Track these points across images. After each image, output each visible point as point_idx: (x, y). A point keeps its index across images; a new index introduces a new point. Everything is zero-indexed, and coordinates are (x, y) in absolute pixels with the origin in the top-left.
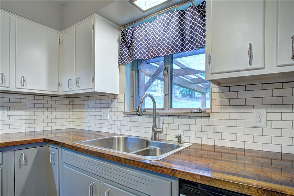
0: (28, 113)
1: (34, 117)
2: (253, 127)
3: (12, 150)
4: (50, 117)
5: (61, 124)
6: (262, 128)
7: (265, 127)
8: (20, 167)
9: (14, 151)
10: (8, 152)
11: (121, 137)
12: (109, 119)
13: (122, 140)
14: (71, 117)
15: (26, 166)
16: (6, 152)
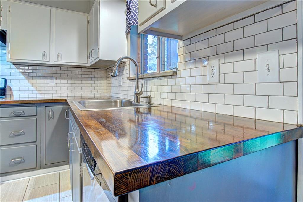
0: (69, 82)
1: (74, 85)
2: (209, 84)
3: (43, 106)
4: (86, 85)
5: (96, 91)
6: (216, 84)
7: (218, 82)
8: (49, 120)
9: (45, 107)
10: (41, 107)
11: (118, 100)
12: (122, 85)
13: (119, 103)
14: (105, 85)
15: (53, 120)
16: (39, 107)
